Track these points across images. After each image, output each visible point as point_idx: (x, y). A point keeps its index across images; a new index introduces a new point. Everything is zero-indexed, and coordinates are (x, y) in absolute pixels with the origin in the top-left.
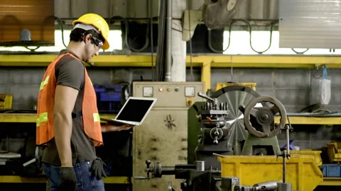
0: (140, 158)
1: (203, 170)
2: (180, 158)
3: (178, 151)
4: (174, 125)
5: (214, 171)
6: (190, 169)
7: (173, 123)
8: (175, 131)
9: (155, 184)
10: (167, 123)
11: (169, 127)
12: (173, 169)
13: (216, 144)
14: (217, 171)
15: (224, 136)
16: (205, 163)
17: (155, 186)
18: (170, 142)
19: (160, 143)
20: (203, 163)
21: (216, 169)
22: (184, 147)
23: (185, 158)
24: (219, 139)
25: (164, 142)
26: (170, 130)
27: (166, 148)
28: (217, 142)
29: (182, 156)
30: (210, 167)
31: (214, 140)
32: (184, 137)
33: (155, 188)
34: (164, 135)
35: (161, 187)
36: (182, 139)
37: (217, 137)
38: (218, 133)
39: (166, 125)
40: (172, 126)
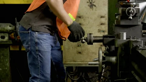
1: (125, 38)
2: (99, 31)
3: (98, 25)
4: (95, 6)
5: (133, 40)
7: (94, 4)
8: (96, 10)
9: (80, 51)
10: (89, 4)
11: (90, 7)
14: (135, 40)
17: (80, 53)
18: (91, 18)
19: (84, 20)
20: (125, 34)
21: (134, 38)
22: (102, 23)
23: (103, 31)
24: (133, 15)
25: (87, 18)
26: (91, 9)
27: (89, 23)
28: (131, 18)
29: (101, 29)
30: (130, 37)
31: (129, 17)
32: (103, 15)
33: (80, 54)
34: (87, 13)
35: (85, 54)
36: (100, 16)
37: (131, 14)
38: (132, 12)
39: (88, 5)
40: (93, 6)
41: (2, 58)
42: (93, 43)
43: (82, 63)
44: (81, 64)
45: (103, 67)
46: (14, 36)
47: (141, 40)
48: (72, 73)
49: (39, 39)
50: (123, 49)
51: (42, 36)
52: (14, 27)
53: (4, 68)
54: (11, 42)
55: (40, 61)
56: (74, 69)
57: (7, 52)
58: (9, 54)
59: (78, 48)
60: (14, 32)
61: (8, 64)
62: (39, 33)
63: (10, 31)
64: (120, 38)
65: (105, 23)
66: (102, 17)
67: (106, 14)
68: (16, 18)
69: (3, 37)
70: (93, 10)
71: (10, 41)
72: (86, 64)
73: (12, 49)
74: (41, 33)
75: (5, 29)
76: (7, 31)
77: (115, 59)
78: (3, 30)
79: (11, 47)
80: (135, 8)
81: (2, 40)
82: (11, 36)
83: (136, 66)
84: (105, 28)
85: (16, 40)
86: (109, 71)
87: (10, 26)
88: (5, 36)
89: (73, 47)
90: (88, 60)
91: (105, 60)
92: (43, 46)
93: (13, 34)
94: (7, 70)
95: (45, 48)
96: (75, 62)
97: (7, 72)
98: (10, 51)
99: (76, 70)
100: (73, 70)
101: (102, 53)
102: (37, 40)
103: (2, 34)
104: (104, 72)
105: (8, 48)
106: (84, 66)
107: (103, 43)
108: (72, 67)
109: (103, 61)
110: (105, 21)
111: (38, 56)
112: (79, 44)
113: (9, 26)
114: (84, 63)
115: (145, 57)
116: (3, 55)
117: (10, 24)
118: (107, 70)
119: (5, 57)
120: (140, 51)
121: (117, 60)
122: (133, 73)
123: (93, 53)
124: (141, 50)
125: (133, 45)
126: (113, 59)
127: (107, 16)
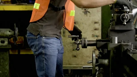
0: (64, 36)
1: (116, 42)
2: (93, 36)
3: (92, 31)
4: (89, 12)
5: (124, 44)
6: (108, 42)
8: (90, 16)
9: (75, 55)
11: (85, 13)
12: (95, 42)
13: (124, 25)
14: (126, 43)
15: (130, 20)
16: (118, 38)
17: (75, 56)
18: (85, 24)
19: (79, 25)
20: (116, 38)
21: (125, 42)
22: (96, 28)
23: (97, 36)
24: (127, 21)
25: (82, 24)
26: (86, 15)
27: (83, 28)
28: (125, 23)
29: (95, 34)
30: (121, 41)
31: (123, 22)
32: (97, 21)
33: (75, 58)
34: (81, 19)
35: (80, 57)
36: (94, 22)
37: (125, 20)
38: (126, 17)
39: (83, 12)
40: (88, 13)
41: (2, 61)
42: (87, 47)
43: (77, 66)
44: (75, 67)
45: (97, 70)
46: (14, 41)
47: (131, 44)
48: (67, 75)
49: (45, 43)
50: (115, 52)
51: (49, 40)
52: (13, 32)
53: (4, 71)
54: (10, 47)
55: (45, 64)
56: (70, 72)
57: (6, 56)
58: (8, 57)
59: (73, 51)
60: (14, 37)
61: (7, 67)
62: (46, 37)
63: (9, 36)
64: (112, 42)
65: (98, 29)
66: (95, 23)
67: (99, 20)
68: (15, 24)
69: (3, 42)
70: (87, 16)
71: (9, 45)
72: (81, 67)
73: (11, 53)
74: (47, 37)
75: (5, 34)
76: (7, 35)
77: (108, 62)
78: (2, 35)
79: (10, 51)
80: (129, 14)
81: (2, 44)
82: (10, 40)
83: (128, 69)
84: (99, 33)
85: (15, 44)
86: (102, 73)
87: (10, 31)
88: (5, 41)
89: (68, 51)
90: (83, 63)
91: (98, 63)
92: (49, 50)
93: (12, 39)
94: (6, 73)
95: (51, 52)
96: (71, 65)
97: (6, 75)
98: (9, 55)
99: (71, 72)
100: (68, 72)
101: (96, 56)
102: (43, 45)
103: (2, 39)
104: (98, 74)
105: (8, 52)
106: (79, 68)
107: (96, 47)
108: (68, 70)
109: (96, 64)
110: (99, 26)
111: (44, 59)
112: (74, 48)
113: (8, 32)
114: (79, 66)
115: (136, 60)
116: (3, 58)
117: (9, 29)
118: (101, 72)
119: (5, 60)
120: (131, 55)
121: (109, 62)
122: (125, 76)
123: (87, 56)
124: (133, 54)
125: (124, 49)
126: (106, 61)
127: (100, 22)
